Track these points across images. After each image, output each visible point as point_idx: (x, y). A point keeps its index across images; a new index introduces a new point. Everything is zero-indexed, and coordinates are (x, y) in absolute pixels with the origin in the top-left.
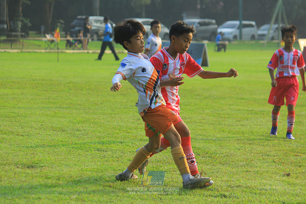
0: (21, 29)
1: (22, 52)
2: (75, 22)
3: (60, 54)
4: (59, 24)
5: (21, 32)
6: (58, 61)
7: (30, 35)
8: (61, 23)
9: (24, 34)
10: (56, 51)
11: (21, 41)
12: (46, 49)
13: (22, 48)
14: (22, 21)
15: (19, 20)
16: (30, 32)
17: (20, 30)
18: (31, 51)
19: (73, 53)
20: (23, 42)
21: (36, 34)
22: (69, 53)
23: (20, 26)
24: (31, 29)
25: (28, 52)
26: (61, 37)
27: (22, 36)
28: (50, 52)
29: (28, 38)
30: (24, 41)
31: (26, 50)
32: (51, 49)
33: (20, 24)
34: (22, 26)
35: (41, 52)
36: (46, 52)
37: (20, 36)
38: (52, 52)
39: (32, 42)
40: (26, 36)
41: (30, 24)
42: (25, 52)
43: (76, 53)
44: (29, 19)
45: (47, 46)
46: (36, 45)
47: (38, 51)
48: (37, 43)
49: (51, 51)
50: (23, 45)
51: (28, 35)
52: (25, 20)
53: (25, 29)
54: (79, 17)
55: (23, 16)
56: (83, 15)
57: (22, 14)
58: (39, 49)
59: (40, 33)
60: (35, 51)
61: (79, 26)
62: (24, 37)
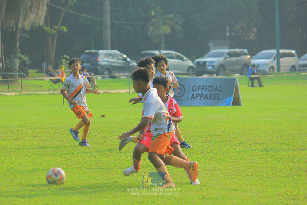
0: (19, 67)
1: (20, 95)
2: (83, 57)
4: (64, 61)
5: (19, 72)
6: (64, 104)
7: (29, 74)
8: (67, 59)
9: (22, 73)
11: (20, 81)
12: (49, 91)
13: (21, 91)
14: (20, 59)
15: (16, 58)
16: (30, 71)
17: (17, 69)
18: (32, 93)
20: (22, 83)
21: (37, 72)
23: (18, 64)
24: (32, 67)
25: (27, 94)
27: (20, 76)
28: (54, 94)
29: (27, 78)
30: (23, 81)
31: (25, 93)
32: (55, 90)
33: (17, 62)
35: (43, 94)
36: (49, 94)
37: (18, 76)
38: (56, 94)
39: (32, 82)
40: (25, 75)
41: (28, 62)
42: (24, 94)
44: (28, 56)
45: (50, 86)
46: (37, 86)
47: (40, 93)
48: (38, 83)
49: (55, 92)
50: (22, 87)
51: (27, 73)
52: (23, 57)
53: (24, 68)
54: (87, 51)
55: (20, 52)
56: (92, 49)
57: (20, 50)
58: (41, 91)
59: (42, 72)
60: (36, 93)
61: (88, 62)
62: (24, 77)
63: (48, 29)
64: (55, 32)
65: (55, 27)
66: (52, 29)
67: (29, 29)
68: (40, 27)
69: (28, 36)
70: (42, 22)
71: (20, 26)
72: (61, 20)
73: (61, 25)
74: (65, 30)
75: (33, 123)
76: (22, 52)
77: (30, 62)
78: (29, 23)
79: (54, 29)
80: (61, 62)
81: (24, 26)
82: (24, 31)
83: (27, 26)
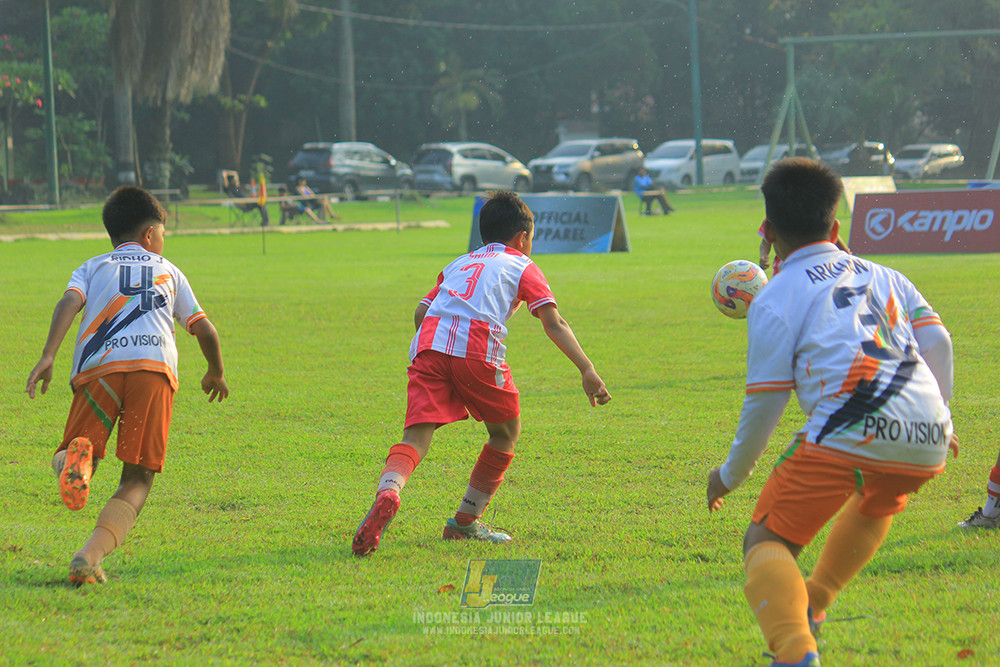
0: (171, 180)
1: (174, 236)
2: (299, 158)
3: (268, 236)
4: (260, 166)
5: (170, 188)
6: (264, 252)
7: (191, 195)
8: (266, 163)
9: (178, 191)
10: (260, 229)
11: (173, 208)
12: (232, 226)
13: (176, 227)
14: (172, 162)
15: (165, 160)
16: (192, 188)
17: (167, 183)
18: (198, 231)
19: (299, 233)
20: (177, 213)
21: (206, 191)
22: (289, 234)
23: (167, 174)
24: (195, 179)
25: (189, 235)
26: (269, 196)
27: (174, 198)
28: (242, 233)
29: (188, 202)
30: (180, 209)
31: (185, 232)
32: (244, 225)
33: (167, 170)
34: (172, 175)
35: (220, 234)
36: (232, 234)
37: (168, 198)
38: (248, 233)
39: (198, 209)
40: (181, 196)
41: (189, 169)
42: (182, 236)
43: (307, 233)
44: (186, 157)
45: (234, 218)
46: (208, 217)
47: (215, 231)
48: (210, 212)
49: (246, 230)
50: (177, 221)
51: (186, 193)
52: (177, 158)
53: (180, 181)
54: (307, 146)
55: (173, 149)
56: (317, 141)
57: (171, 146)
58: (216, 227)
59: (216, 189)
60: (207, 231)
61: (310, 168)
62: (179, 200)
63: (227, 101)
64: (241, 107)
65: (243, 97)
66: (236, 102)
67: (188, 100)
68: (211, 98)
69: (186, 117)
70: (214, 86)
71: (170, 95)
72: (254, 83)
73: (255, 93)
74: (263, 102)
75: (204, 291)
76: (176, 150)
77: (192, 170)
78: (188, 88)
79: (240, 101)
80: (256, 170)
81: (178, 96)
82: (179, 106)
83: (185, 96)
